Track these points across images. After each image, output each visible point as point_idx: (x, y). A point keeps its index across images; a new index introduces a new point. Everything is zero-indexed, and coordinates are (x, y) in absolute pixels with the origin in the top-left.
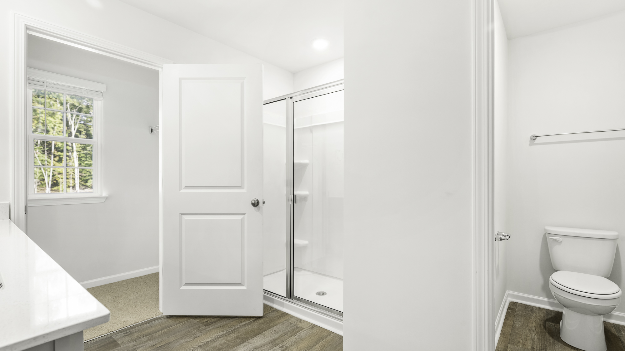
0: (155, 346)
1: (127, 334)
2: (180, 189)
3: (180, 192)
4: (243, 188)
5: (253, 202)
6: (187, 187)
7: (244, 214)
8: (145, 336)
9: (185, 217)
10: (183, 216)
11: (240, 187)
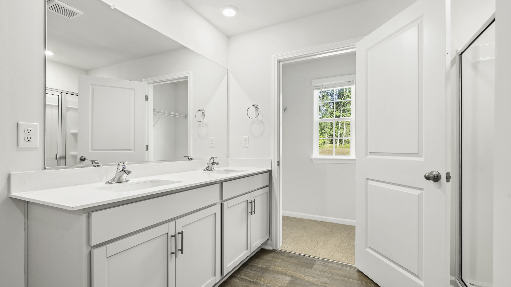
0: (325, 284)
1: (324, 265)
2: (366, 155)
3: (366, 157)
4: (421, 156)
5: (427, 175)
6: (372, 153)
7: (422, 189)
8: (330, 273)
9: (370, 183)
10: (369, 181)
11: (417, 155)
